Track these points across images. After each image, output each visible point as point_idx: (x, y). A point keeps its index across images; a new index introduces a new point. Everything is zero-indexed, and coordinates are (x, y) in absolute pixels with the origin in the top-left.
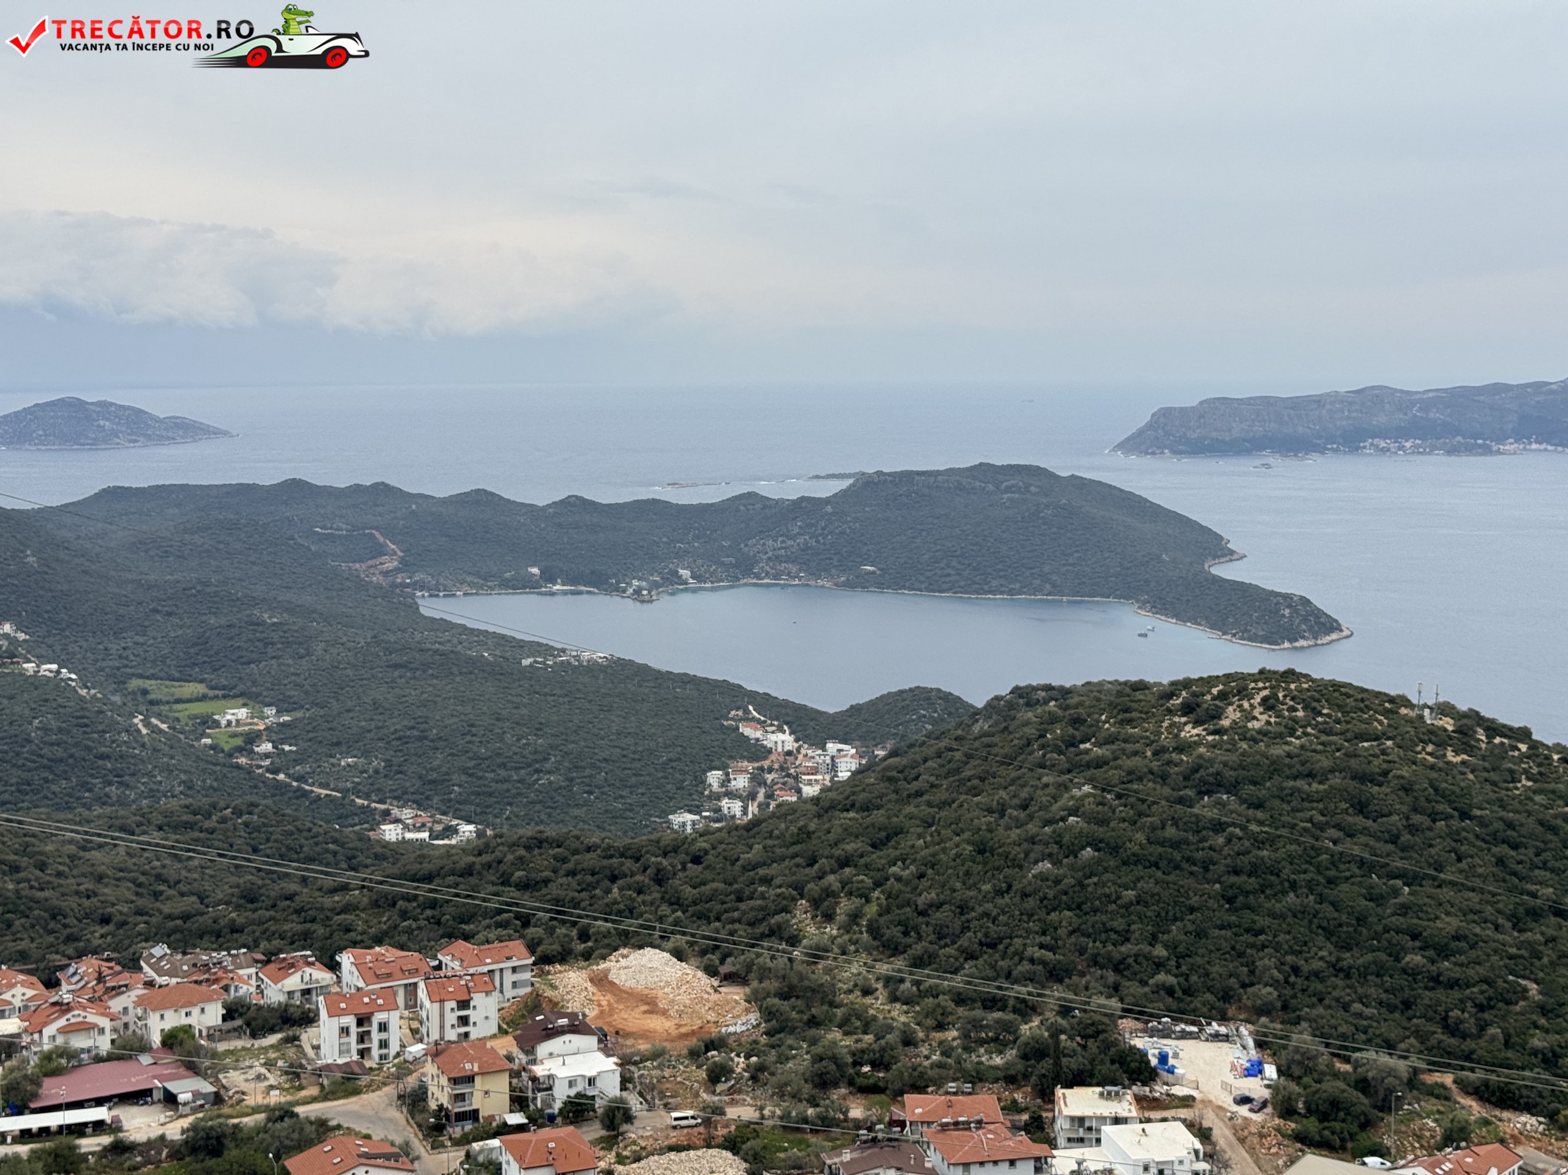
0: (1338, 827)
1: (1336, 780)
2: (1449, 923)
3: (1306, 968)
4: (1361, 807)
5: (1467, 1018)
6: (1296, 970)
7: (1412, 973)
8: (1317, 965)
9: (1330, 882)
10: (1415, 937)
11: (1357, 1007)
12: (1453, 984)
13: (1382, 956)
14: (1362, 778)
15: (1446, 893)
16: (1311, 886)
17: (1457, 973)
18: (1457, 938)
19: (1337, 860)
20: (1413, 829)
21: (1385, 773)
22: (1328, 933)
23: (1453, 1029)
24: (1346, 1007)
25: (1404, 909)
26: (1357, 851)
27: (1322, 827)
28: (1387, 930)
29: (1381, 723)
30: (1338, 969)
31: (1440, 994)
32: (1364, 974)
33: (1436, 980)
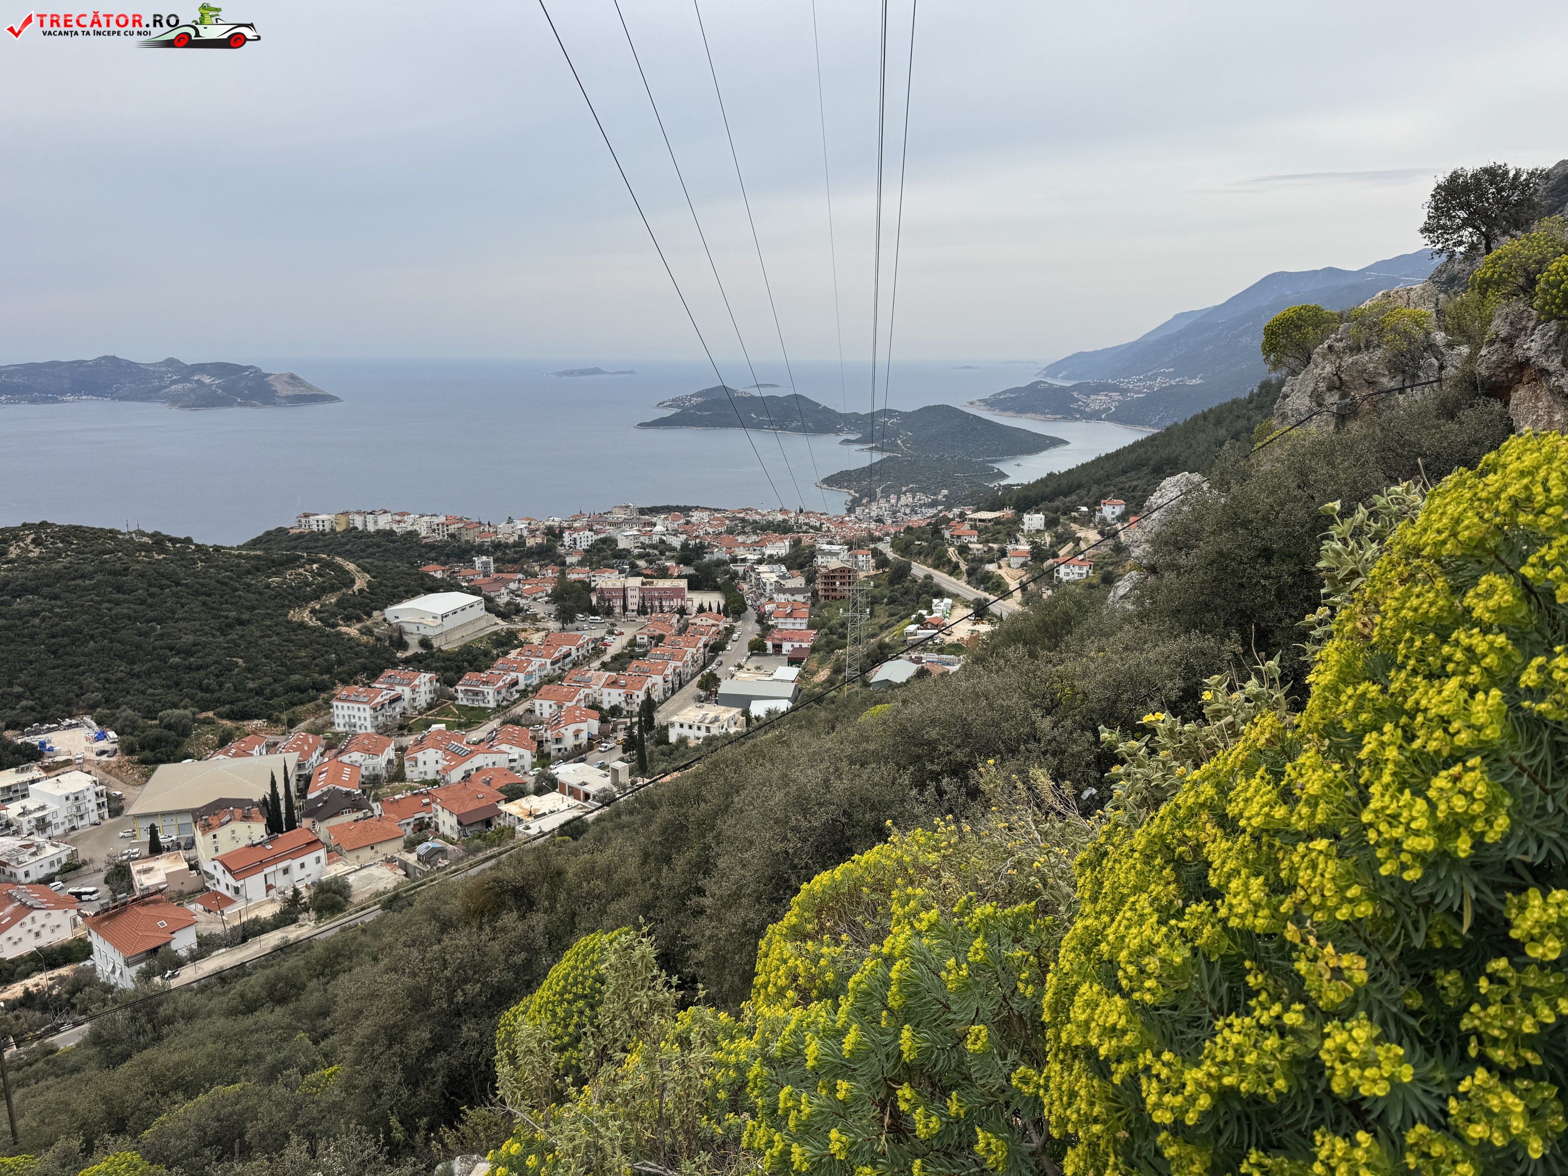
0: (109, 601)
1: (99, 577)
2: (188, 639)
3: (114, 678)
4: (119, 589)
5: (212, 682)
6: (107, 680)
7: (176, 667)
8: (120, 675)
9: (114, 631)
10: (171, 649)
11: (150, 691)
12: (199, 668)
13: (156, 662)
14: (115, 573)
15: (182, 624)
16: (102, 635)
17: (200, 662)
18: (195, 645)
19: (115, 618)
20: (152, 595)
21: (127, 569)
22: (121, 657)
23: (206, 690)
24: (143, 693)
25: (161, 637)
26: (125, 611)
27: (99, 603)
28: (155, 649)
29: (111, 544)
30: (132, 675)
31: (193, 674)
32: (148, 673)
33: (189, 668)
